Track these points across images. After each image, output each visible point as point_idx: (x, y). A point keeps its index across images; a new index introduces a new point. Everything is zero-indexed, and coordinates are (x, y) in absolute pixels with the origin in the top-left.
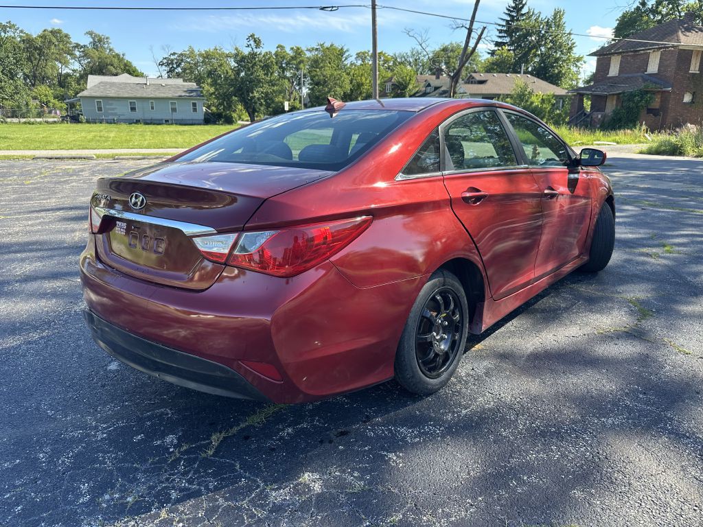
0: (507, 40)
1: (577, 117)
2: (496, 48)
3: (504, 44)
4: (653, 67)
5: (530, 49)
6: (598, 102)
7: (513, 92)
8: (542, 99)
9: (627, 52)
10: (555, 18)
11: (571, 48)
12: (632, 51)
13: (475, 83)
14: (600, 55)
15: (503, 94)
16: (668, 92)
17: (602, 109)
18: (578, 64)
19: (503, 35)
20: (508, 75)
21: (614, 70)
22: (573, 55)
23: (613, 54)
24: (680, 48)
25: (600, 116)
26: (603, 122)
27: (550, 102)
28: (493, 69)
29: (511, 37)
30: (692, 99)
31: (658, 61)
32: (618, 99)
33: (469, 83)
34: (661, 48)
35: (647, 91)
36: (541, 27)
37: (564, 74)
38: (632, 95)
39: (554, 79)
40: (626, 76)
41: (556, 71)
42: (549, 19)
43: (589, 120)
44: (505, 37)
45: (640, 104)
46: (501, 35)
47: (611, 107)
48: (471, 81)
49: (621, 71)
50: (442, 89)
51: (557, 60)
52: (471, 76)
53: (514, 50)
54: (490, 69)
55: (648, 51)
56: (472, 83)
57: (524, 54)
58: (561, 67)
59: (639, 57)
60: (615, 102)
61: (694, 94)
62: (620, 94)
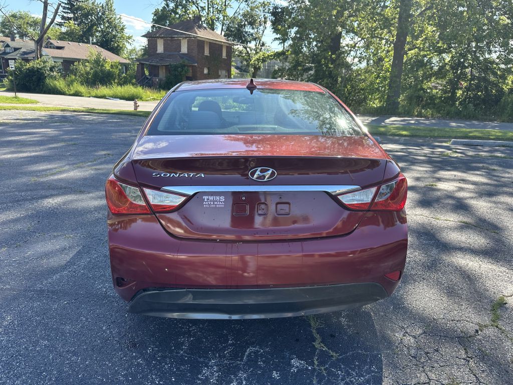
0: (71, 15)
1: (142, 80)
2: (63, 21)
3: (69, 19)
4: (184, 49)
5: (92, 26)
6: (154, 70)
7: (89, 58)
8: (111, 65)
9: (167, 37)
10: (107, 5)
11: (122, 29)
12: (170, 37)
13: (54, 48)
14: (150, 37)
15: (83, 59)
16: (195, 66)
17: (157, 75)
18: (129, 41)
19: (67, 11)
20: (80, 44)
21: (160, 49)
22: (125, 34)
23: (158, 37)
24: (198, 38)
25: (157, 80)
26: (160, 84)
27: (117, 67)
28: (65, 38)
29: (74, 14)
30: (208, 72)
31: (186, 46)
32: (166, 69)
33: (48, 48)
34: (187, 37)
35: (184, 65)
36: (98, 10)
37: (122, 48)
38: (176, 67)
39: (116, 51)
40: (169, 53)
41: (116, 45)
42: (103, 5)
43: (151, 82)
44: (69, 13)
45: (182, 73)
46: (64, 11)
47: (162, 74)
48: (50, 46)
49: (165, 50)
50: (23, 50)
51: (115, 36)
52: (49, 41)
53: (78, 25)
54: (62, 37)
55: (180, 38)
56: (51, 47)
57: (89, 28)
58: (119, 42)
59: (174, 41)
60: (164, 71)
61: (209, 69)
62: (168, 65)
